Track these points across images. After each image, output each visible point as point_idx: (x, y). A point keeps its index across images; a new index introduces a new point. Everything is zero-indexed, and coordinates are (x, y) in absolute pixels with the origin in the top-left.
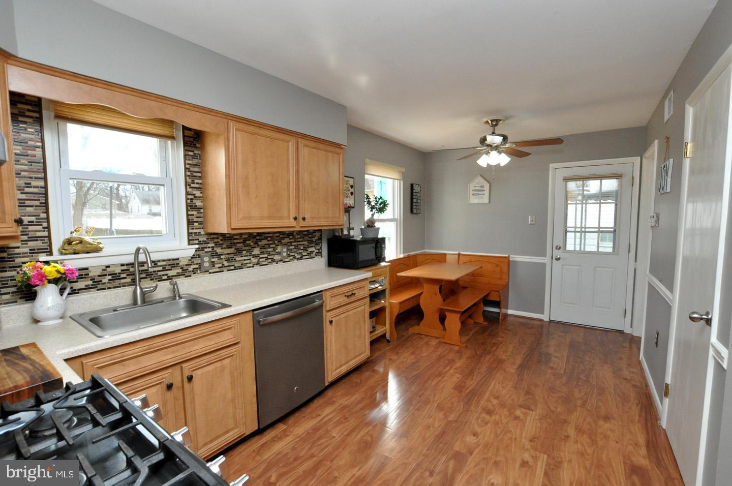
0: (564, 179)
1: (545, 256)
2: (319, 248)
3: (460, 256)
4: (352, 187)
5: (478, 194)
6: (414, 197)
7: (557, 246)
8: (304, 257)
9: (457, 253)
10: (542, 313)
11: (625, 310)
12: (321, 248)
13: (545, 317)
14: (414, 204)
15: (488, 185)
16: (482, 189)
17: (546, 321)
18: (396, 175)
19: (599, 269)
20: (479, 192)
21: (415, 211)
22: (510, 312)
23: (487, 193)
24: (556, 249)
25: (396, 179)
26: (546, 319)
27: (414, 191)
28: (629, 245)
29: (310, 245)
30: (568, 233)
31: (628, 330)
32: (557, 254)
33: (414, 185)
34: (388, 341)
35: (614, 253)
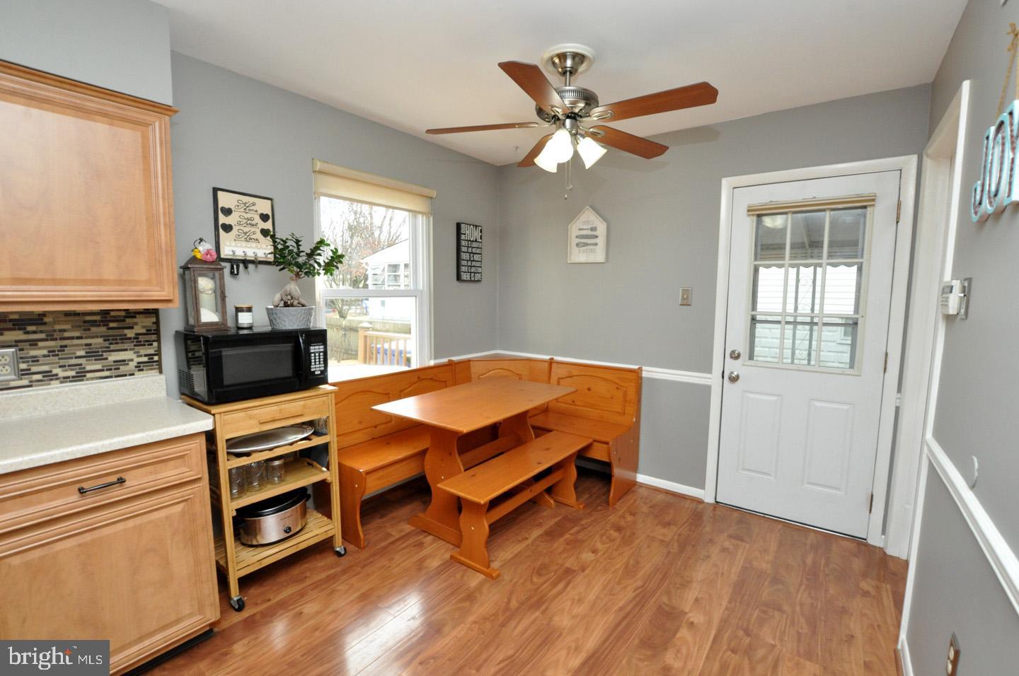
0: (749, 211)
1: (710, 371)
2: (152, 351)
3: (554, 365)
4: (264, 218)
5: (586, 244)
6: (464, 249)
7: (733, 352)
8: (89, 375)
9: (547, 357)
10: (702, 486)
11: (872, 496)
12: (158, 353)
13: (707, 496)
14: (464, 263)
15: (605, 224)
16: (593, 233)
17: (708, 503)
18: (419, 205)
19: (818, 404)
20: (587, 240)
21: (465, 276)
22: (641, 478)
23: (601, 241)
24: (731, 357)
25: (419, 213)
26: (709, 499)
27: (463, 237)
28: (887, 354)
29: (112, 347)
30: (758, 325)
31: (875, 540)
32: (734, 367)
33: (462, 225)
34: (339, 554)
35: (851, 371)
